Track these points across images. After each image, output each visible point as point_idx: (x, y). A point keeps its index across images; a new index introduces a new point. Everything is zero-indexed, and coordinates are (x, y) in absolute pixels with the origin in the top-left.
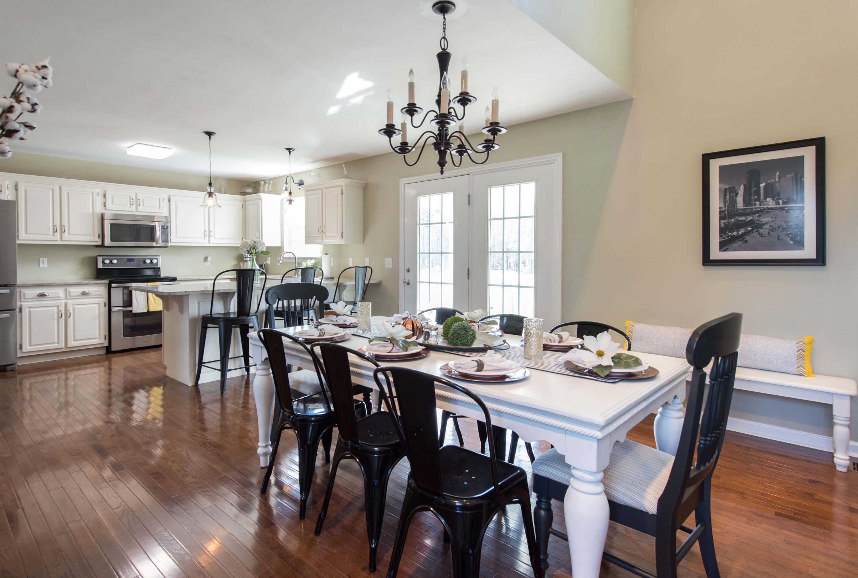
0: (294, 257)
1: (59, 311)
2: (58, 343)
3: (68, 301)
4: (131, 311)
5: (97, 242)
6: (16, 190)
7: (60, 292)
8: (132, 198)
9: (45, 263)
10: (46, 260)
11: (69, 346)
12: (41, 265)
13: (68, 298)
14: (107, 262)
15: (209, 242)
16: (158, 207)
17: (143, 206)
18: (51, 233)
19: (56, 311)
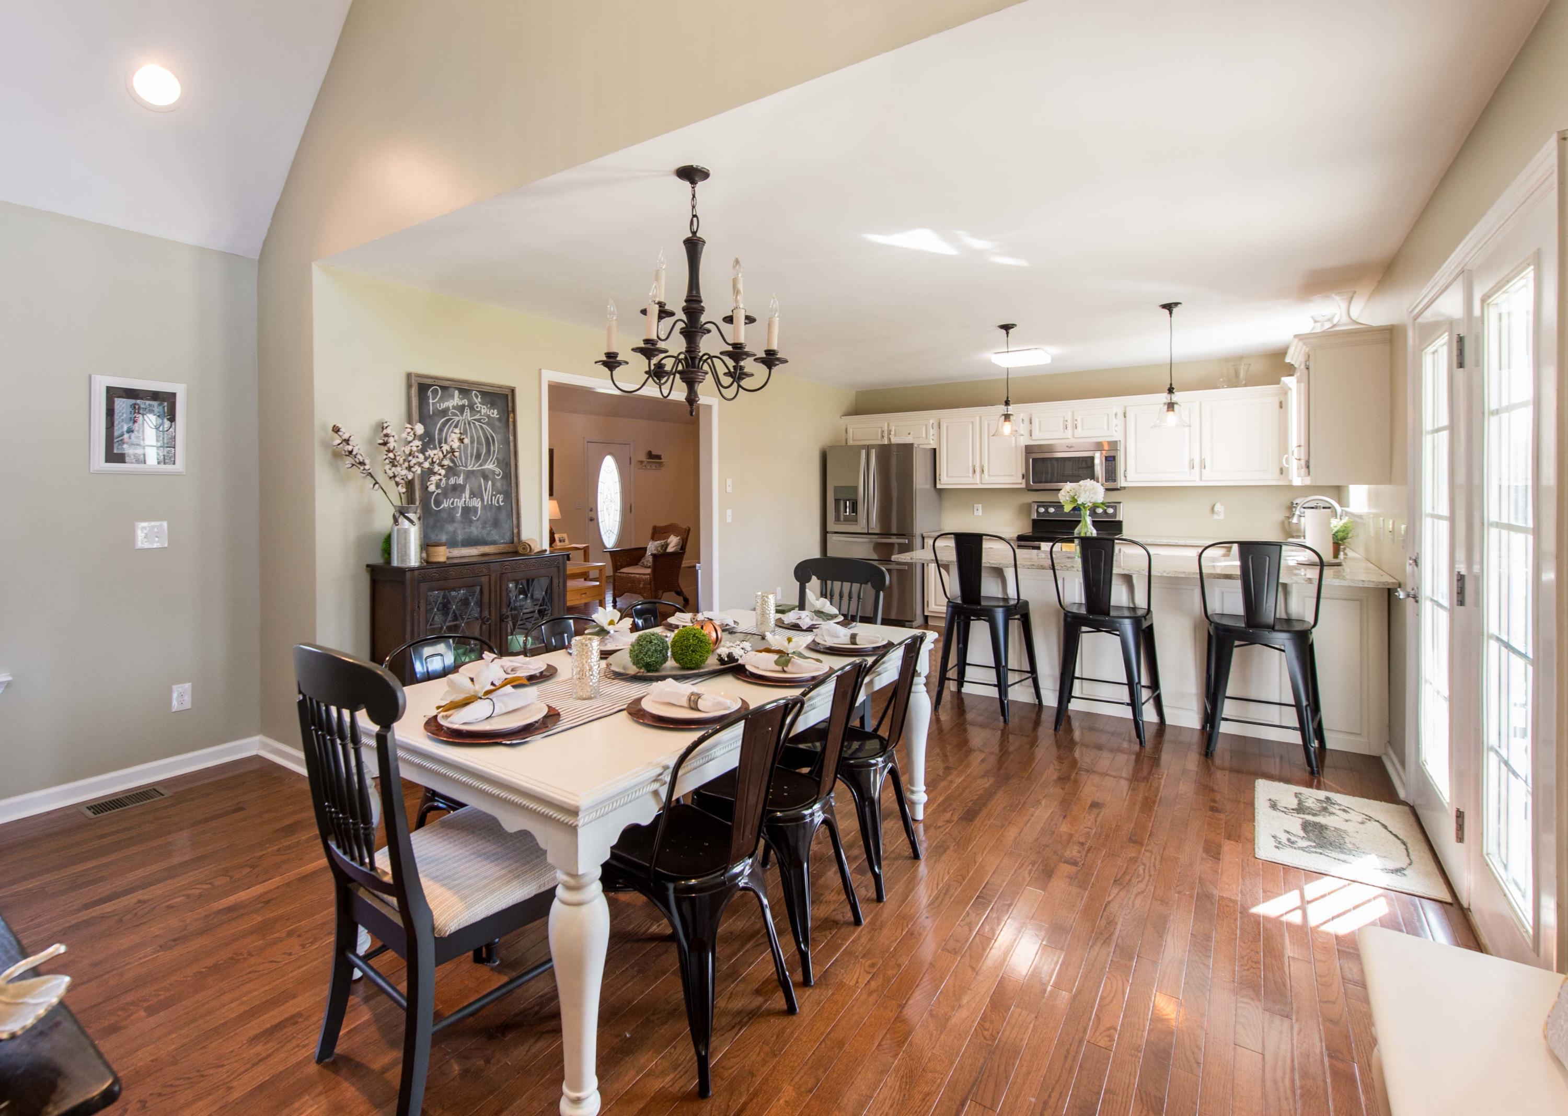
5: (1021, 484)
6: (939, 428)
8: (1065, 419)
9: (979, 511)
10: (979, 507)
12: (976, 513)
14: (1042, 510)
15: (1201, 479)
16: (1106, 427)
17: (1082, 428)
18: (972, 475)
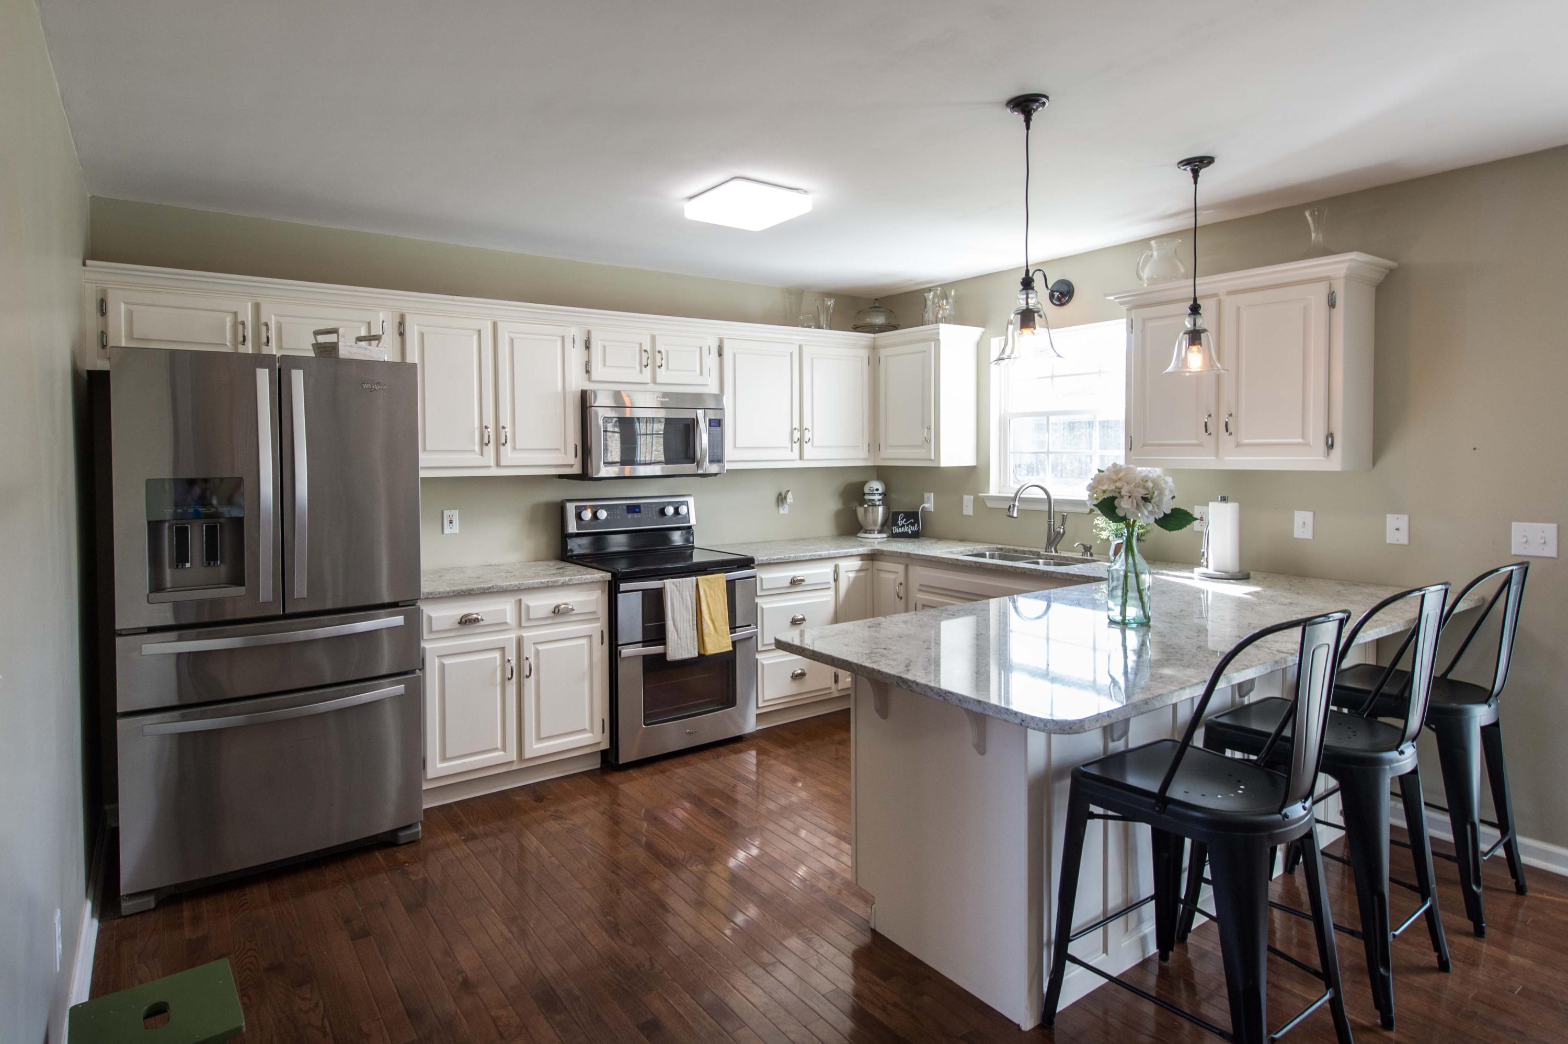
0: (1045, 497)
1: (505, 661)
2: (504, 749)
3: (526, 634)
4: (664, 655)
5: (572, 466)
6: (402, 334)
7: (505, 608)
8: (644, 348)
9: (453, 524)
10: (456, 513)
11: (528, 755)
12: (447, 530)
13: (524, 624)
14: (587, 515)
15: (799, 459)
16: (697, 369)
17: (668, 368)
18: (477, 448)
19: (498, 662)
